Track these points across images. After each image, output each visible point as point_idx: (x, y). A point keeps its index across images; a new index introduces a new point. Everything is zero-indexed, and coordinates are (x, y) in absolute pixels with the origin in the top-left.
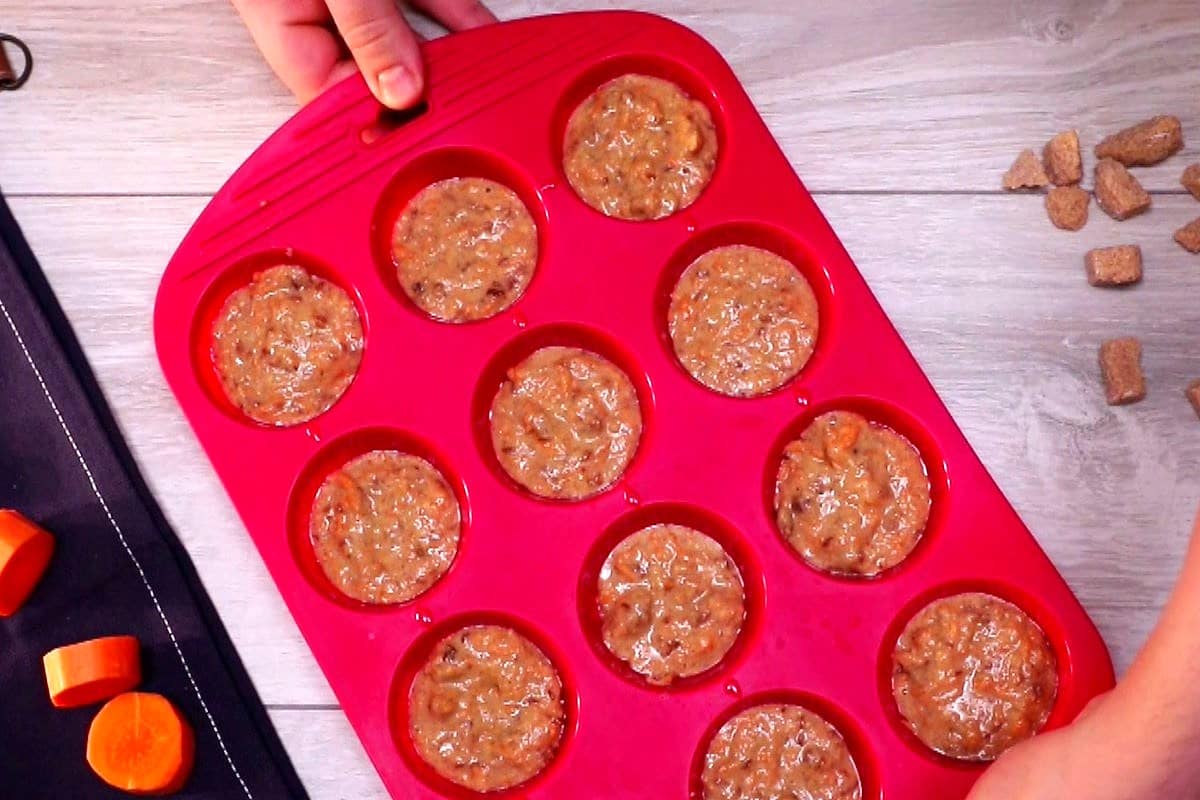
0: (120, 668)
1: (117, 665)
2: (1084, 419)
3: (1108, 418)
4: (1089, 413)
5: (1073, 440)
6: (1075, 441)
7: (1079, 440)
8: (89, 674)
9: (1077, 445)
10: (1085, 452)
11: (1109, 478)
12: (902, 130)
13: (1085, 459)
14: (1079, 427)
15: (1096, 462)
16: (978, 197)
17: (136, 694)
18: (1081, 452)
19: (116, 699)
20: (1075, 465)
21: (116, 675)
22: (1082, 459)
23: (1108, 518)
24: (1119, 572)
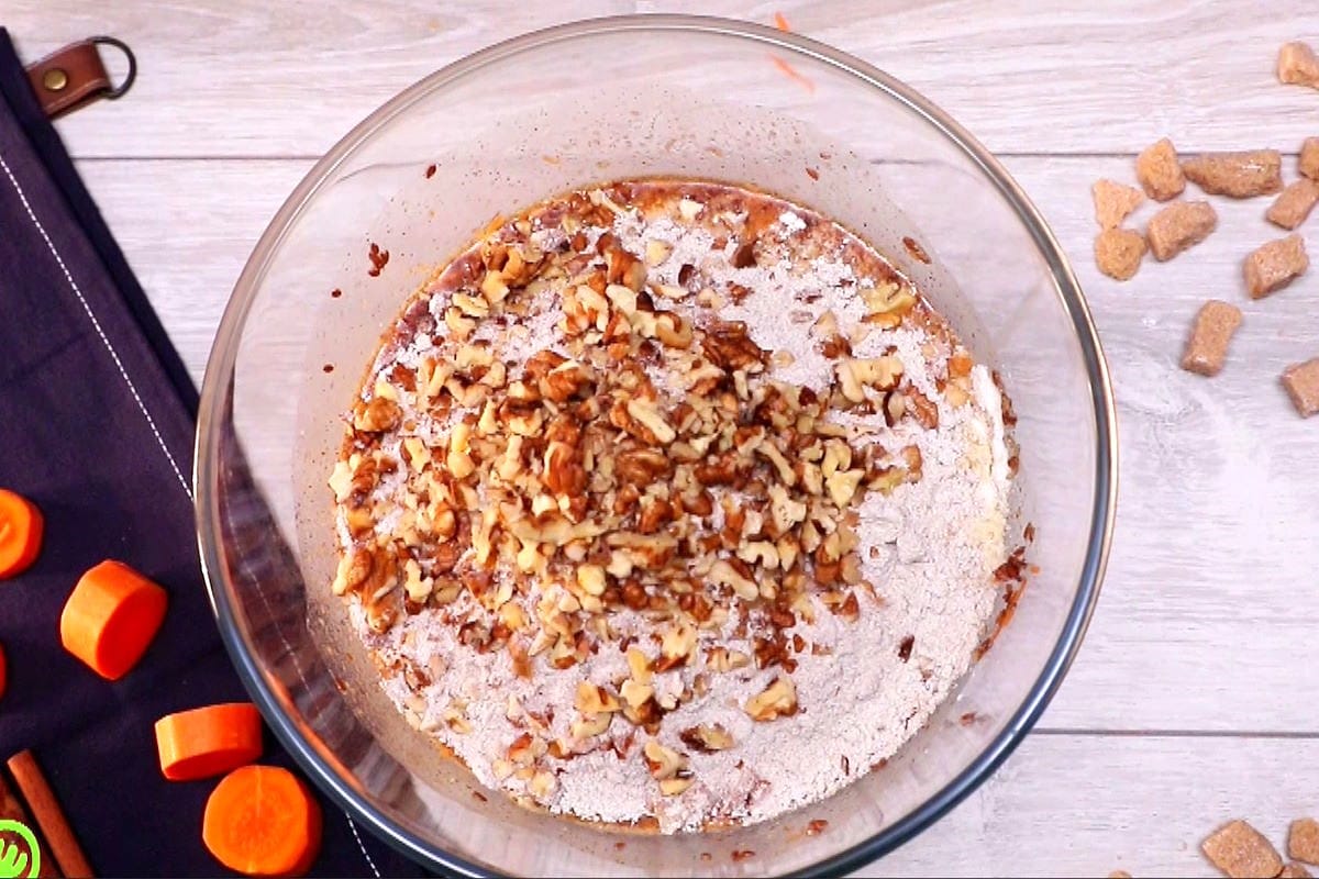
0: (238, 739)
1: (235, 735)
2: (1165, 408)
3: (1192, 408)
4: (1172, 402)
5: (1152, 432)
6: (1155, 434)
7: (1159, 432)
8: (204, 744)
9: (1157, 439)
10: (1166, 446)
11: (1194, 474)
12: (968, 86)
13: (1165, 453)
14: (1160, 416)
15: (1177, 457)
16: (1052, 160)
17: (257, 767)
18: (1162, 446)
19: (237, 772)
20: (1155, 459)
21: (233, 745)
22: (1162, 453)
23: (1190, 518)
24: (1203, 580)
